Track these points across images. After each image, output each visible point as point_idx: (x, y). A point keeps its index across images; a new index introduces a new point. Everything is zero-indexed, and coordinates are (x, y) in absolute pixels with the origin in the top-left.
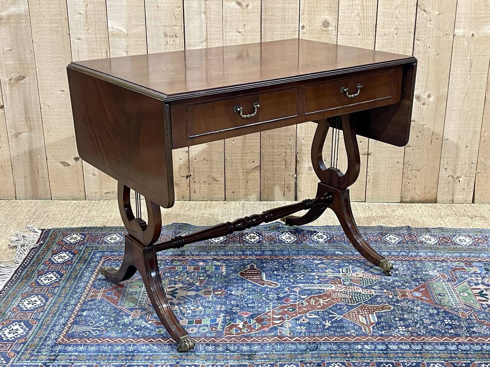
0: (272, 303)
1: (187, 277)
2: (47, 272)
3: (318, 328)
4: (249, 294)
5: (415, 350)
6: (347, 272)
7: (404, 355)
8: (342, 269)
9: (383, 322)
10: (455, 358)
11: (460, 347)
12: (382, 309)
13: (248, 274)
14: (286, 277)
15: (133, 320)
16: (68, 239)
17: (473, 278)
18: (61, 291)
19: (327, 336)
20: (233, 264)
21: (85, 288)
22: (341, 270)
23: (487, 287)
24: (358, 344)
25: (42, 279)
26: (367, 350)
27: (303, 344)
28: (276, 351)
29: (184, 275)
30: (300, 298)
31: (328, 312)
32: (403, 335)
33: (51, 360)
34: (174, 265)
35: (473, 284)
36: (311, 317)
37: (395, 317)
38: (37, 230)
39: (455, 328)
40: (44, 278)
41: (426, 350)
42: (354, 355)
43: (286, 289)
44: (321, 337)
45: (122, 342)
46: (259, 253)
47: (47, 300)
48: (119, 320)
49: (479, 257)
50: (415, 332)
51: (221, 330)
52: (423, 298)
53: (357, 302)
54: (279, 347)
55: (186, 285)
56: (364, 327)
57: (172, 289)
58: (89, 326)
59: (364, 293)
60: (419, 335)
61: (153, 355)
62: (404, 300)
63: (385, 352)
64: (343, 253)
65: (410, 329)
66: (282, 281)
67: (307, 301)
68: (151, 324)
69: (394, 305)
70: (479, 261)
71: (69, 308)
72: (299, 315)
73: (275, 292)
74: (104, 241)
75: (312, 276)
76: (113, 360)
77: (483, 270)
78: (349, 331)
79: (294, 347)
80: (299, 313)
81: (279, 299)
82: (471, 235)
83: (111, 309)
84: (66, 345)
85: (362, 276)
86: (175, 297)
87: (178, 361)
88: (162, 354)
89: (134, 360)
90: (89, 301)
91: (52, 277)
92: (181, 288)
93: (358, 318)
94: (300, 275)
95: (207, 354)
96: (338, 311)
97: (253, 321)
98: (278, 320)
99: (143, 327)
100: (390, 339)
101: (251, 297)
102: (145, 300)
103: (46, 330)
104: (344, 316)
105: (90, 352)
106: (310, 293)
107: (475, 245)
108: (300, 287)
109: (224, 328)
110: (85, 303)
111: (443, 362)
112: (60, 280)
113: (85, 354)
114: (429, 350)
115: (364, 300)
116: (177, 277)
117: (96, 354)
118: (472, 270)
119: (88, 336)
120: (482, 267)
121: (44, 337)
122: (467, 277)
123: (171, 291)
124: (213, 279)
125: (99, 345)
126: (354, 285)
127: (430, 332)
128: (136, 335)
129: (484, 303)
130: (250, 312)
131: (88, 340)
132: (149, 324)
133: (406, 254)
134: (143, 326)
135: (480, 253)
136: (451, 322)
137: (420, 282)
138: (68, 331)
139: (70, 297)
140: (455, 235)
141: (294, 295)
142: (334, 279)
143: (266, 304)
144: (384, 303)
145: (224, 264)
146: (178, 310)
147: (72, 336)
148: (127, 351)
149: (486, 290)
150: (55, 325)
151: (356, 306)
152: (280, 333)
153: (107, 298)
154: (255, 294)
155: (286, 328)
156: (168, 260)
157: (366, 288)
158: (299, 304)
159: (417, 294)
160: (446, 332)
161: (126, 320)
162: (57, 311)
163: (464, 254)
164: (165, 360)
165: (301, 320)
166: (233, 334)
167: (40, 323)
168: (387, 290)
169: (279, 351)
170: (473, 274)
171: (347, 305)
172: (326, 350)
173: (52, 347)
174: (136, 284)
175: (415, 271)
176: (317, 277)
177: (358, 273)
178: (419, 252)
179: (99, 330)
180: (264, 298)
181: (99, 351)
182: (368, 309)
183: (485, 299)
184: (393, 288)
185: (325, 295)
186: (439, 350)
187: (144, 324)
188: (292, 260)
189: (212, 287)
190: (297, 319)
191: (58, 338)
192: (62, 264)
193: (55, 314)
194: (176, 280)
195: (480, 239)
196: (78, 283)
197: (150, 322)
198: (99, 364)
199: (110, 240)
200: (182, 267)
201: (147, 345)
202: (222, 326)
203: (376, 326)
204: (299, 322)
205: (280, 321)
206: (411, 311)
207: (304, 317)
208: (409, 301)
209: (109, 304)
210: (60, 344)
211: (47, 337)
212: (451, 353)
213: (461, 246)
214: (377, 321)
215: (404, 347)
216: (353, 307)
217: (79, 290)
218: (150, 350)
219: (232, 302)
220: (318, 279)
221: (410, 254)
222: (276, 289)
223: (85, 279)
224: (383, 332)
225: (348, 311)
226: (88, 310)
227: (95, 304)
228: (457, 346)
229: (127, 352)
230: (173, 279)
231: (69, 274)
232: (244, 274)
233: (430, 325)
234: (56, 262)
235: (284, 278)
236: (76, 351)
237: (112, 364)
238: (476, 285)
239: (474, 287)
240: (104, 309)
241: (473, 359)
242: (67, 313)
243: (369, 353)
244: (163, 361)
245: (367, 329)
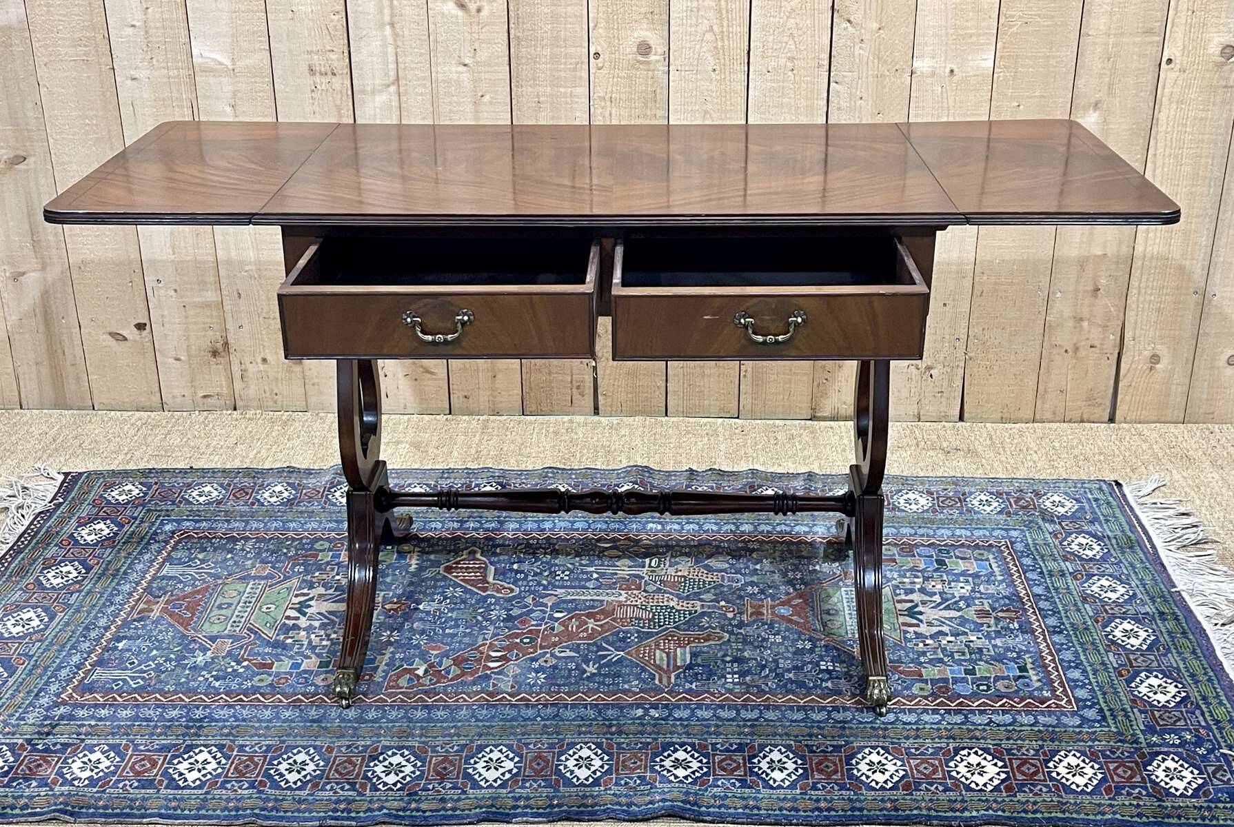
0: (492, 628)
1: (338, 574)
2: (61, 562)
3: (570, 676)
4: (452, 610)
5: (744, 720)
6: (659, 566)
7: (721, 729)
8: (651, 561)
9: (699, 665)
10: (817, 737)
11: (834, 715)
12: (706, 640)
13: (461, 568)
14: (536, 574)
15: (212, 658)
16: (113, 494)
17: (905, 580)
18: (83, 600)
19: (582, 693)
20: (436, 548)
21: (130, 594)
22: (647, 560)
23: (928, 598)
24: (639, 706)
25: (49, 575)
26: (653, 718)
27: (534, 706)
28: (478, 720)
29: (333, 570)
30: (551, 618)
31: (597, 646)
32: (730, 691)
33: (42, 734)
34: (316, 550)
35: (902, 592)
36: (563, 654)
37: (725, 655)
38: (54, 474)
39: (837, 678)
40: (53, 573)
41: (766, 720)
42: (625, 728)
43: (529, 600)
44: (569, 694)
45: (183, 700)
46: (493, 525)
47: (52, 619)
48: (185, 658)
49: (933, 537)
50: (755, 686)
51: (381, 680)
52: (794, 618)
53: (660, 626)
54: (484, 712)
55: (331, 591)
56: (660, 674)
57: (302, 599)
58: (126, 669)
59: (679, 608)
60: (763, 690)
61: (238, 726)
62: (754, 621)
63: (686, 723)
64: (663, 525)
65: (747, 678)
66: (525, 583)
67: (562, 624)
68: (246, 667)
69: (731, 633)
70: (929, 545)
71: (93, 634)
72: (539, 652)
73: (505, 605)
74: (185, 499)
75: (587, 573)
76: (160, 735)
77: (932, 563)
78: (629, 682)
79: (514, 713)
80: (542, 648)
81: (509, 618)
82: (933, 489)
83: (173, 638)
84: (76, 706)
85: (686, 574)
86: (304, 614)
87: (285, 738)
88: (257, 725)
89: (200, 736)
90: (135, 620)
91: (69, 573)
92: (320, 596)
93: (654, 655)
94: (563, 572)
95: (343, 725)
96: (618, 644)
97: (446, 663)
98: (497, 661)
99: (229, 674)
100: (703, 699)
101: (454, 615)
102: (243, 620)
103: (41, 676)
104: (627, 654)
105: (119, 720)
106: (573, 608)
107: (935, 511)
108: (556, 596)
109: (387, 675)
110: (126, 624)
111: (792, 742)
112: (85, 578)
113: (108, 723)
114: (772, 721)
115: (675, 622)
116: (317, 574)
117: (129, 723)
118: (910, 562)
119: (122, 688)
120: (932, 556)
121: (36, 690)
122: (895, 576)
123: (300, 603)
124: (388, 580)
125: (137, 706)
126: (665, 592)
127: (785, 686)
128: (214, 687)
129: (911, 629)
130: (446, 644)
131: (120, 696)
132: (243, 667)
133: (788, 529)
134: (230, 670)
135: (938, 528)
136: (834, 666)
137: (798, 586)
138: (83, 679)
139: (100, 611)
140: (900, 491)
141: (540, 610)
142: (628, 580)
143: (482, 628)
144: (713, 628)
145: (417, 549)
146: (304, 639)
147: (91, 689)
148: (191, 718)
149: (924, 603)
150: (59, 668)
151: (657, 634)
152: (494, 685)
153: (170, 616)
154: (465, 608)
155: (508, 676)
156: (308, 538)
157: (688, 598)
158: (545, 630)
159: (784, 611)
160: (815, 687)
161: (200, 659)
162: (69, 640)
163: (904, 531)
164: (259, 736)
165: (541, 661)
166: (402, 688)
167: (32, 663)
168: (727, 602)
169: (481, 721)
170: (908, 571)
171: (638, 632)
172: (574, 720)
173: (47, 710)
174: (232, 586)
175: (795, 565)
176: (595, 576)
177: (680, 567)
178: (814, 525)
179: (143, 678)
180: (480, 618)
181: (136, 718)
182: (678, 639)
183: (915, 622)
184: (741, 597)
185: (602, 612)
186: (792, 721)
187: (232, 667)
188: (555, 541)
189: (383, 593)
190: (535, 660)
191: (62, 693)
192: (93, 545)
193: (63, 646)
194: (314, 580)
195: (950, 498)
196: (118, 584)
197: (245, 663)
198: (132, 742)
199: (197, 498)
200: (331, 553)
201: (230, 706)
202: (384, 671)
203: (684, 672)
204: (536, 665)
205: (500, 664)
206: (761, 644)
207: (548, 655)
208: (764, 624)
209: (172, 626)
210: (64, 703)
211: (40, 690)
212: (813, 727)
213: (904, 514)
214: (688, 662)
215: (724, 714)
216: (649, 635)
217: (118, 599)
218: (234, 716)
219: (415, 625)
220: (597, 579)
221: (797, 529)
222: (510, 600)
223: (134, 576)
224: (694, 687)
225: (637, 643)
226: (130, 638)
227: (144, 627)
228: (829, 712)
229: (191, 720)
230: (309, 577)
231: (104, 566)
232: (452, 568)
233: (789, 671)
234: (82, 542)
235: (530, 578)
236: (93, 717)
237: (157, 742)
238: (906, 594)
239: (903, 597)
240: (160, 638)
241: (852, 739)
242: (88, 644)
243: (655, 726)
244: (256, 738)
245: (665, 681)
